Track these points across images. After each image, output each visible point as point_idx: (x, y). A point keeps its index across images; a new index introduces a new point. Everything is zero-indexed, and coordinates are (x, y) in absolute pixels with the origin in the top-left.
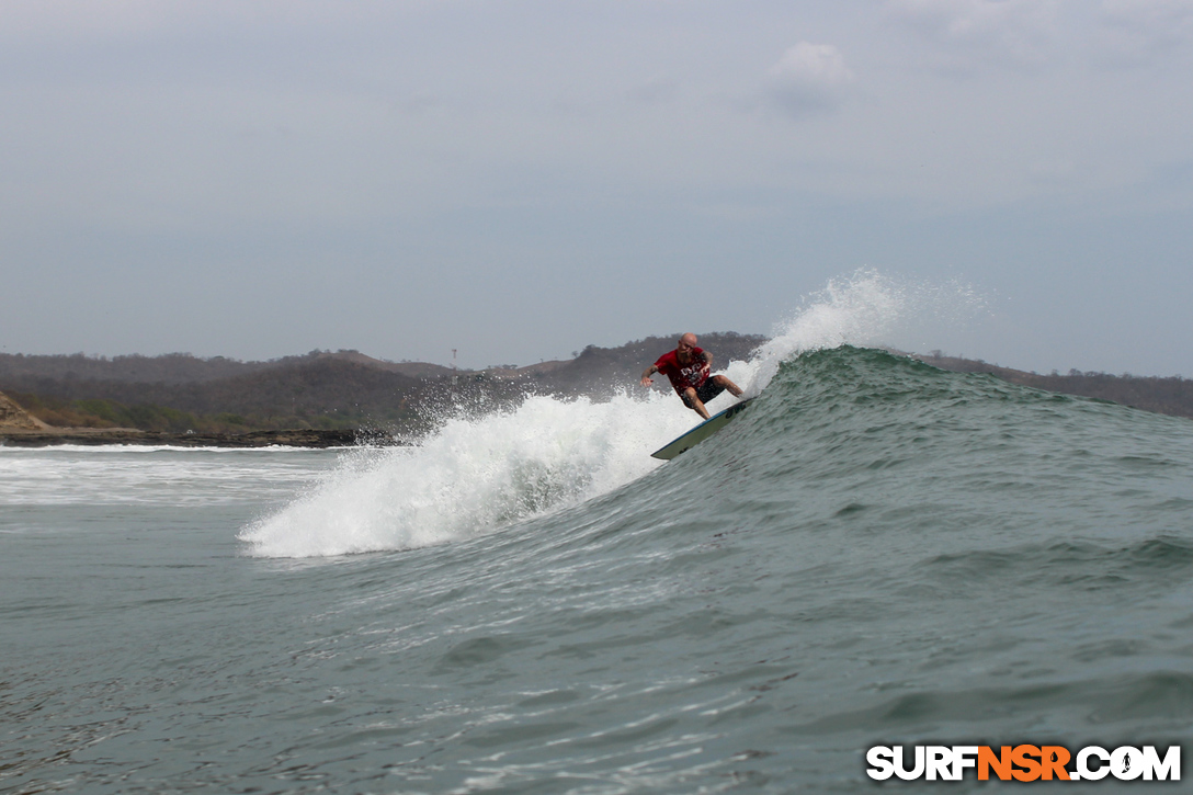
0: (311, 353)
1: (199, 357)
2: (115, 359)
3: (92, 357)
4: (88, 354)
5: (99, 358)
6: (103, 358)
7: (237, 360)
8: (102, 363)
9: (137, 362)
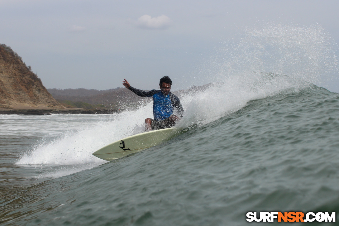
0: (117, 88)
1: (87, 89)
2: (64, 90)
3: (58, 89)
4: (57, 88)
5: (60, 89)
6: (61, 90)
7: (97, 90)
8: (61, 91)
9: (70, 91)
